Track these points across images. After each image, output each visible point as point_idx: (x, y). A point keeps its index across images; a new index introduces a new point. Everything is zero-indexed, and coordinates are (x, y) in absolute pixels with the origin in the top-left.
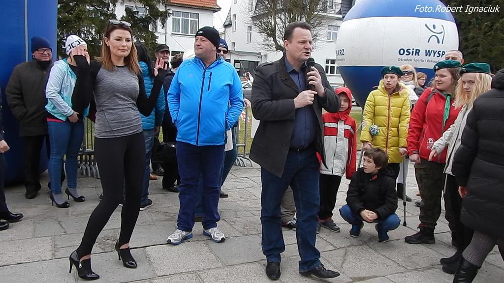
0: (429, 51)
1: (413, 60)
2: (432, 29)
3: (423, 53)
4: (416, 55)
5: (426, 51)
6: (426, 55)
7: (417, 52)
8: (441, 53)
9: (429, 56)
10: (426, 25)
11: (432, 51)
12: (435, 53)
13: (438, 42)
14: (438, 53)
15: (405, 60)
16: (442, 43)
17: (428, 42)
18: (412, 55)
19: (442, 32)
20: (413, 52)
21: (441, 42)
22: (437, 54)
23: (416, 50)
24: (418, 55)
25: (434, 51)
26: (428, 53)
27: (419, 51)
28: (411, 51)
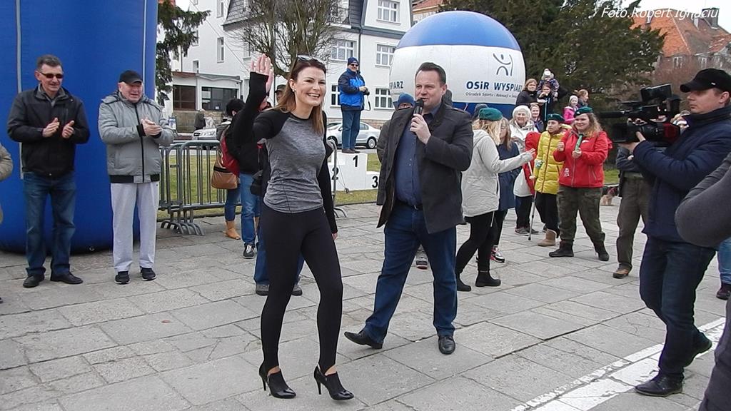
0: (498, 84)
1: (482, 94)
2: (500, 59)
3: (491, 86)
4: (484, 88)
5: (495, 83)
6: (495, 89)
9: (499, 89)
10: (494, 55)
12: (504, 87)
13: (507, 74)
14: (508, 87)
15: (474, 94)
16: (511, 75)
17: (497, 73)
18: (481, 88)
19: (510, 63)
20: (482, 85)
21: (509, 74)
23: (485, 83)
24: (487, 88)
25: (502, 84)
26: (497, 87)
27: (488, 84)
28: (479, 84)
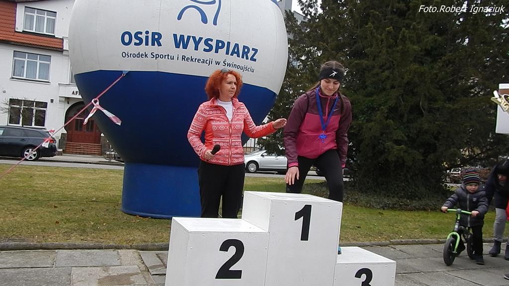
0: (182, 37)
1: (149, 55)
3: (167, 41)
4: (153, 44)
5: (175, 36)
6: (177, 46)
7: (156, 39)
8: (214, 44)
9: (185, 47)
11: (189, 37)
12: (197, 43)
13: (204, 20)
15: (135, 56)
16: (215, 23)
17: (179, 18)
18: (147, 44)
19: (213, 2)
20: (147, 38)
21: (210, 19)
22: (202, 44)
23: (154, 34)
24: (159, 45)
25: (194, 38)
26: (181, 42)
27: (160, 36)
28: (143, 36)
